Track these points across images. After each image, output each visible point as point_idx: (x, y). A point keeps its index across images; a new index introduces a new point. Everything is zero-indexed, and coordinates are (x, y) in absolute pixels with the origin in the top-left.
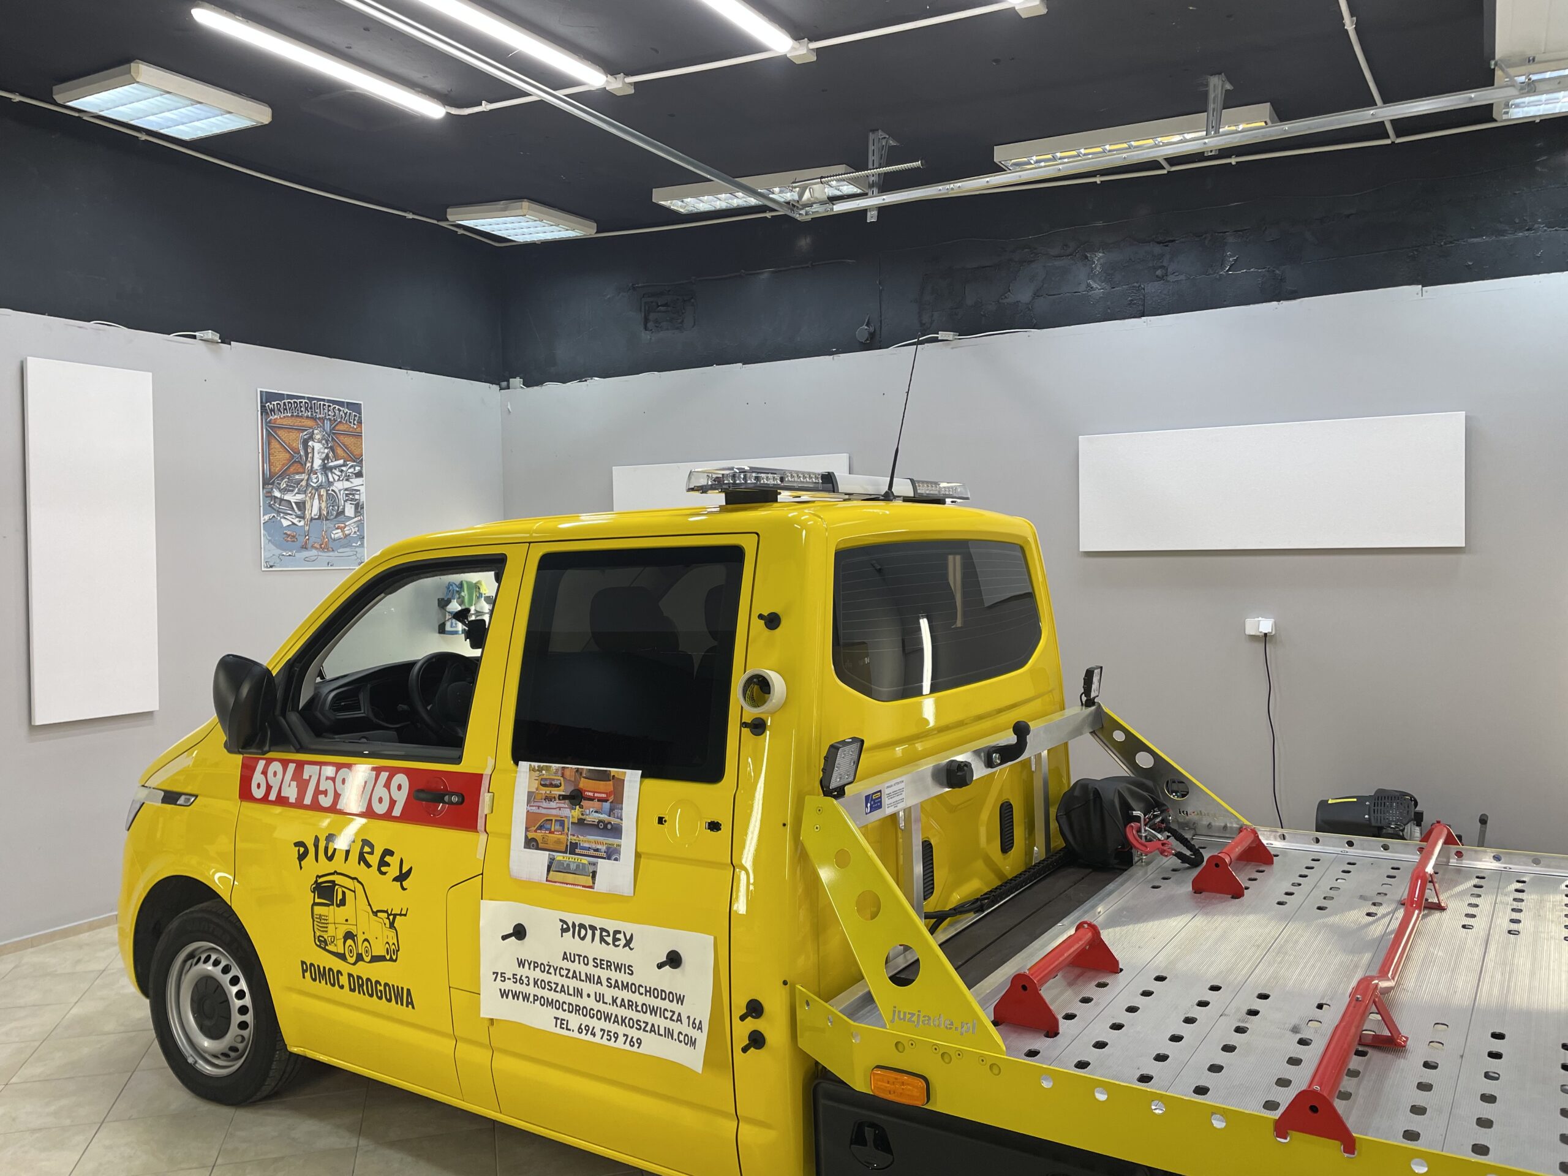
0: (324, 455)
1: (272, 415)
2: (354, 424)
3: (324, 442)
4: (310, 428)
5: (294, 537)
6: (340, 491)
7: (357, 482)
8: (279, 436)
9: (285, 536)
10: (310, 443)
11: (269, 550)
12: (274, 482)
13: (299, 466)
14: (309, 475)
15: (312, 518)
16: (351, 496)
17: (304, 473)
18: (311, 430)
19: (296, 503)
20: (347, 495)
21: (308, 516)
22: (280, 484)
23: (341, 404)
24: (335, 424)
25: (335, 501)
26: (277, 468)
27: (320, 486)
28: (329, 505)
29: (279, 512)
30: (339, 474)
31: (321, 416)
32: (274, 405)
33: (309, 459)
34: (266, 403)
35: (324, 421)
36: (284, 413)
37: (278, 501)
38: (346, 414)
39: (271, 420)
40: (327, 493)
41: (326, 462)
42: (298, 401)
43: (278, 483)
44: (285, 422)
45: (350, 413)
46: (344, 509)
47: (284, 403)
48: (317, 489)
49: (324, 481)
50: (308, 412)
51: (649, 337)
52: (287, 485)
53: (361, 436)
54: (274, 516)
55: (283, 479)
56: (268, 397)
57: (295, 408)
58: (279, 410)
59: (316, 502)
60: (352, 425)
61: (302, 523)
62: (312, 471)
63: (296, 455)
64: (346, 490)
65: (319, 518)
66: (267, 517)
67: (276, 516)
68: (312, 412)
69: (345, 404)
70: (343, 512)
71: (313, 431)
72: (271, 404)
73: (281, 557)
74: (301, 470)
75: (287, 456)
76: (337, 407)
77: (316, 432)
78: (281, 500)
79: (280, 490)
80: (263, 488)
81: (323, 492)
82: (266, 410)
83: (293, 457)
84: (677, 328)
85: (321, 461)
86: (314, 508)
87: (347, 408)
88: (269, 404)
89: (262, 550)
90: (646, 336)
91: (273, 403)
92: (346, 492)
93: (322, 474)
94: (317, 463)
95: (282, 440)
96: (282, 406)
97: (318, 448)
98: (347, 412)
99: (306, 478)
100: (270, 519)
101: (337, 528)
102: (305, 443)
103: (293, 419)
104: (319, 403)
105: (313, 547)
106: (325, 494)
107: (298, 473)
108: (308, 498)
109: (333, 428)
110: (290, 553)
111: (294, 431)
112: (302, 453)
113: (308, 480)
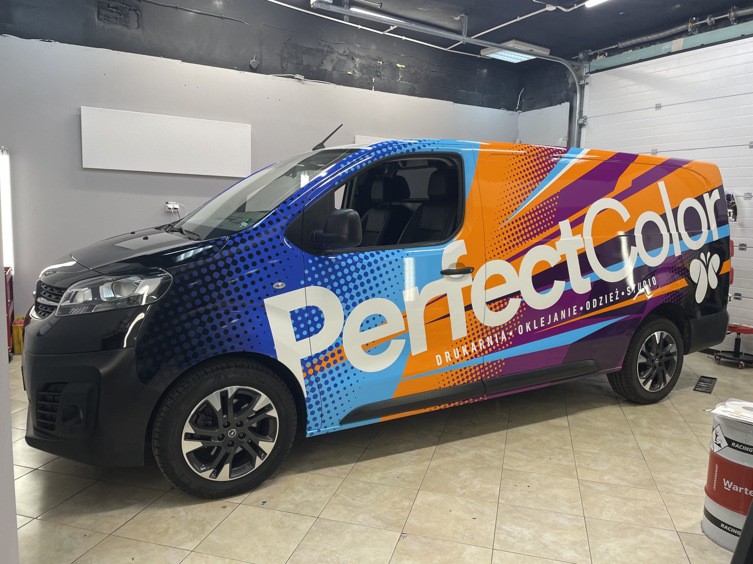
51: (102, 25)
84: (124, 25)
90: (99, 24)
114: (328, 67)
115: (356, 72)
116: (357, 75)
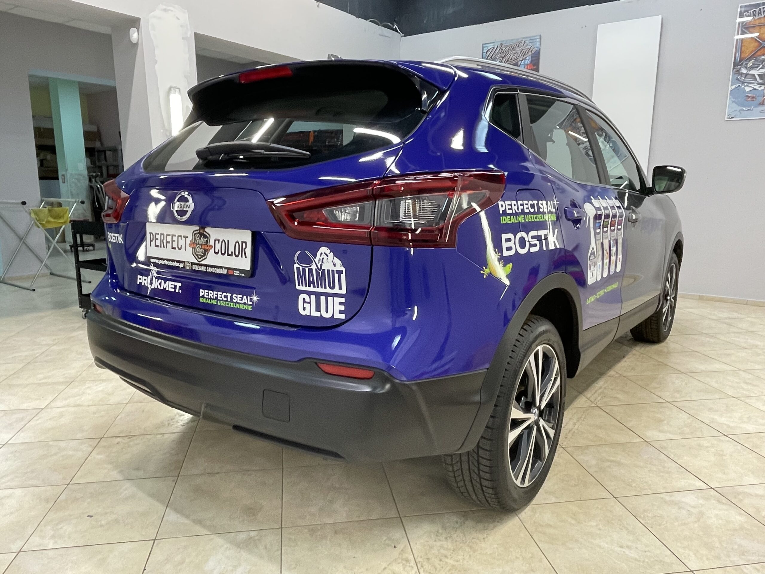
5: (753, 97)
9: (746, 97)
11: (732, 108)
12: (742, 63)
19: (758, 75)
22: (747, 64)
26: (746, 54)
29: (743, 83)
32: (750, 12)
36: (758, 16)
37: (744, 75)
39: (746, 23)
43: (745, 64)
44: (758, 22)
47: (760, 9)
52: (753, 64)
54: (739, 86)
55: (750, 61)
56: (746, 9)
58: (754, 15)
63: (764, 43)
66: (733, 87)
67: (741, 85)
72: (748, 12)
73: (741, 111)
78: (747, 75)
79: (746, 68)
80: (733, 69)
83: (761, 44)
88: (746, 13)
89: (727, 107)
100: (735, 88)
107: (763, 55)
110: (749, 108)
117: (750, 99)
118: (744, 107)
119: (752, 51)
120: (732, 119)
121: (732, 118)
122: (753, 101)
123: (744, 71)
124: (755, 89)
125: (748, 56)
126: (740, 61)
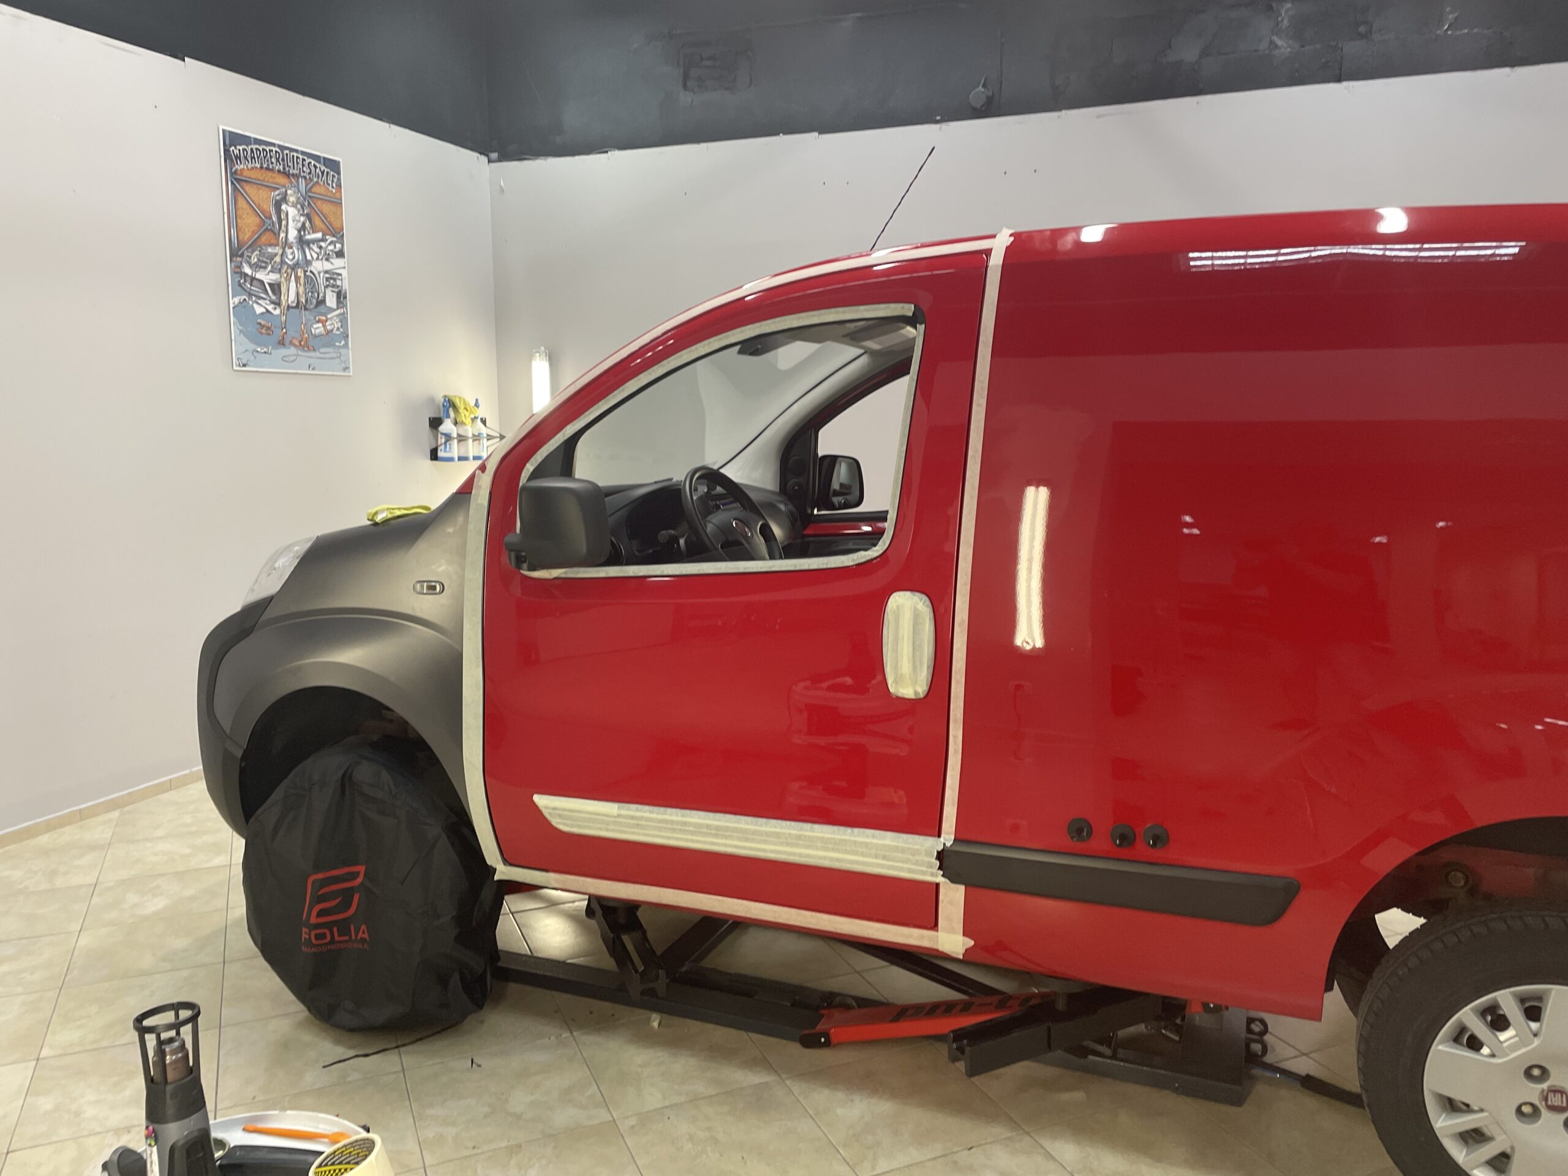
0: (300, 225)
1: (237, 163)
2: (333, 187)
3: (299, 206)
4: (284, 186)
5: (268, 328)
6: (319, 273)
7: (338, 263)
8: (246, 193)
9: (259, 326)
10: (284, 207)
11: (241, 345)
12: (243, 253)
13: (272, 235)
14: (284, 249)
15: (288, 306)
16: (332, 281)
17: (278, 245)
18: (284, 190)
19: (270, 284)
20: (327, 279)
21: (284, 303)
22: (250, 257)
23: (316, 158)
24: (312, 184)
25: (314, 285)
26: (246, 236)
27: (297, 265)
28: (307, 290)
29: (250, 295)
30: (317, 250)
31: (295, 172)
32: (239, 150)
33: (283, 228)
34: (230, 146)
35: (298, 179)
36: (252, 162)
37: (248, 279)
38: (323, 173)
39: (236, 170)
40: (305, 275)
41: (302, 233)
42: (268, 149)
43: (248, 256)
44: (254, 175)
45: (328, 173)
46: (324, 297)
47: (252, 150)
48: (293, 268)
49: (301, 258)
50: (280, 164)
51: (689, 100)
52: (259, 260)
53: (341, 204)
54: (245, 300)
55: (252, 253)
56: (232, 139)
57: (265, 158)
58: (246, 158)
59: (293, 284)
60: (331, 188)
61: (277, 312)
62: (286, 244)
63: (267, 221)
64: (326, 272)
65: (297, 306)
66: (236, 300)
67: (247, 299)
68: (284, 165)
69: (322, 159)
70: (323, 301)
71: (286, 191)
72: (236, 148)
73: (255, 353)
74: (273, 241)
75: (257, 220)
76: (313, 162)
77: (289, 192)
78: (253, 279)
79: (251, 266)
80: (231, 261)
81: (300, 273)
82: (231, 155)
83: (264, 223)
84: (727, 89)
85: (296, 232)
86: (291, 292)
87: (324, 165)
88: (233, 148)
89: (233, 343)
90: (685, 98)
91: (238, 147)
92: (327, 276)
93: (298, 249)
94: (293, 234)
95: (250, 199)
96: (249, 152)
97: (294, 214)
98: (324, 170)
99: (280, 252)
100: (240, 303)
101: (319, 321)
102: (278, 206)
103: (263, 171)
104: (292, 154)
105: (291, 343)
106: (302, 275)
107: (271, 245)
108: (283, 279)
109: (309, 190)
110: (265, 350)
111: (264, 188)
112: (274, 219)
113: (282, 255)
114: (1187, 52)
115: (1279, 43)
116: (1283, 50)
117: (263, 331)
118: (259, 345)
119: (254, 233)
120: (244, 369)
121: (244, 365)
122: (269, 334)
123: (247, 270)
124: (268, 311)
125: (249, 239)
126: (240, 248)
